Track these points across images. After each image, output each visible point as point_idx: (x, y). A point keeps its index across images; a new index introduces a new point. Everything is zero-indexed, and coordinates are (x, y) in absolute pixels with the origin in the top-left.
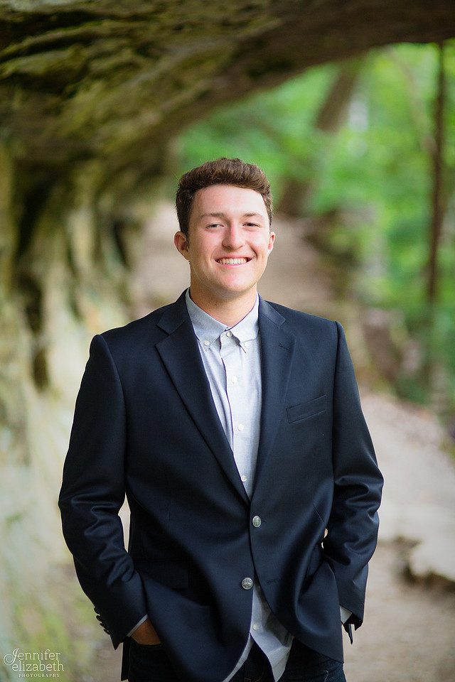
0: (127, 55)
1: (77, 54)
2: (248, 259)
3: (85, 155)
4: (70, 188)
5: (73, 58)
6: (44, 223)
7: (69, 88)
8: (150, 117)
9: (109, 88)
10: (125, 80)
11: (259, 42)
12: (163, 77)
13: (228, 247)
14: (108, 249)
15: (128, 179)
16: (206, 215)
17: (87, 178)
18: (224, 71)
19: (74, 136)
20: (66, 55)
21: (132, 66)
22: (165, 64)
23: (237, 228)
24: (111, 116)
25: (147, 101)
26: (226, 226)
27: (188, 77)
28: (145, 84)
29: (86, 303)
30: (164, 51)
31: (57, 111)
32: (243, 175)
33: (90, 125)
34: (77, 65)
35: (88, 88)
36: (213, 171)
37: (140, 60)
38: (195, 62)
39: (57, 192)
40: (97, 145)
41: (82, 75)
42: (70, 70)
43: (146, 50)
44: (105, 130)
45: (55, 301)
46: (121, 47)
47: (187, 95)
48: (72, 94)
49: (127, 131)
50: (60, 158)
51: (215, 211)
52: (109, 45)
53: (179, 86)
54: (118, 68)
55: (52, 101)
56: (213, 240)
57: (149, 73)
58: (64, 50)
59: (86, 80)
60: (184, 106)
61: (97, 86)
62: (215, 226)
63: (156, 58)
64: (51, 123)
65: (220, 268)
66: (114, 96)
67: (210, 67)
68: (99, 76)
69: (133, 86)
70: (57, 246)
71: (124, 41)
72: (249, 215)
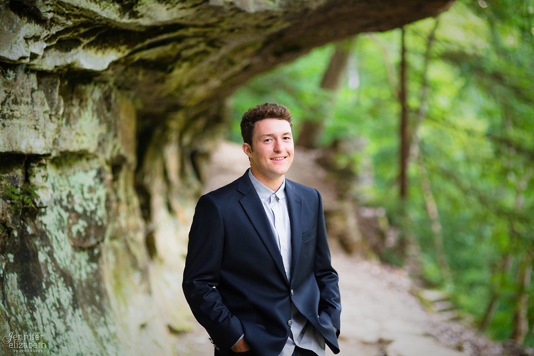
0: (202, 47)
1: (174, 47)
2: (285, 157)
3: (176, 108)
4: (166, 129)
5: (172, 50)
6: (150, 152)
7: (170, 67)
8: (215, 83)
9: (192, 66)
10: (200, 61)
11: (280, 35)
12: (222, 58)
13: (277, 151)
14: (189, 169)
15: (200, 123)
16: (264, 135)
17: (175, 123)
18: (258, 53)
19: (170, 95)
20: (168, 48)
21: (205, 53)
22: (224, 51)
23: (280, 140)
24: (192, 83)
25: (212, 74)
26: (274, 140)
27: (237, 58)
28: (212, 63)
29: (176, 204)
30: (223, 43)
31: (162, 81)
32: (281, 113)
33: (179, 89)
34: (174, 53)
35: (180, 67)
36: (266, 112)
37: (209, 49)
38: (242, 48)
39: (158, 132)
40: (183, 101)
41: (177, 59)
42: (170, 56)
43: (213, 43)
44: (188, 91)
45: (158, 202)
46: (199, 43)
47: (237, 68)
48: (171, 70)
49: (200, 92)
50: (161, 109)
51: (269, 133)
52: (192, 42)
53: (232, 63)
54: (197, 54)
55: (160, 74)
56: (268, 148)
57: (214, 57)
58: (167, 45)
59: (179, 62)
60: (235, 75)
61: (185, 65)
62: (268, 140)
63: (219, 48)
64: (159, 87)
65: (273, 163)
66: (195, 70)
67: (250, 51)
68: (186, 60)
69: (205, 65)
70: (157, 166)
71: (201, 39)
72: (285, 134)
